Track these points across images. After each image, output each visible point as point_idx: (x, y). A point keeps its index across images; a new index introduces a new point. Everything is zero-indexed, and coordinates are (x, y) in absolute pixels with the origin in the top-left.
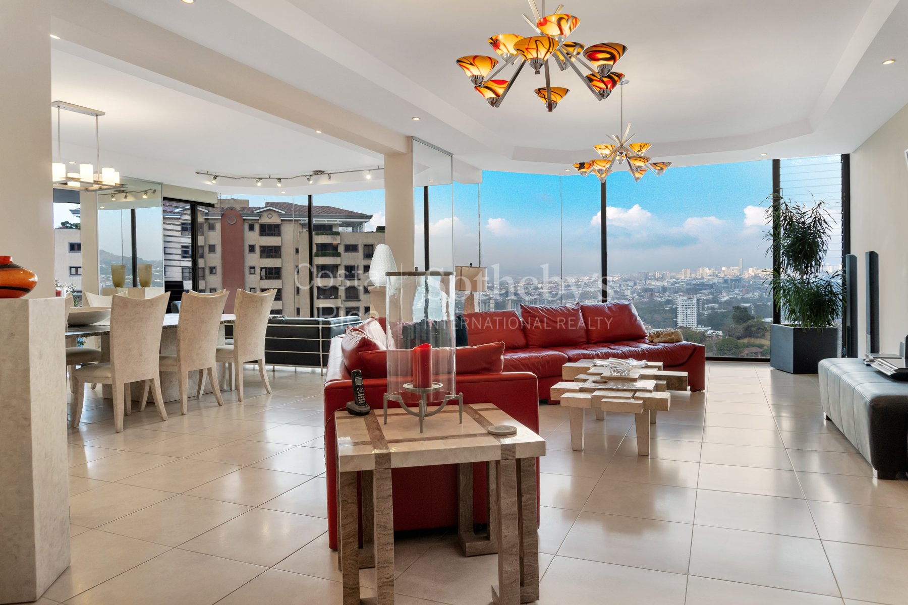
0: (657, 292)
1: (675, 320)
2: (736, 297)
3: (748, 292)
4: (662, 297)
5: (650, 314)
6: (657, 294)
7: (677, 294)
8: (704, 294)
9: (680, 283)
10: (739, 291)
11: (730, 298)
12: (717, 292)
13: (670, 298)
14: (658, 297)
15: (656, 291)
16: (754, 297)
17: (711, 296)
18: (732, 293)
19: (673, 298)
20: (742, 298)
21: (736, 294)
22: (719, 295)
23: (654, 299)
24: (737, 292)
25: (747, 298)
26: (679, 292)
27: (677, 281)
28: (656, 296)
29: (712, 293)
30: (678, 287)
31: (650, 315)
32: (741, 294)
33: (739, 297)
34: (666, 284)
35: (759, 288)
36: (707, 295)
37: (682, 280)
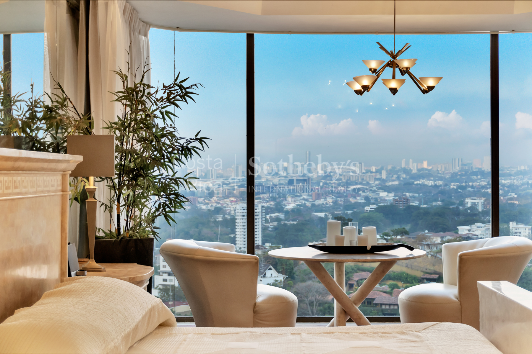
0: (201, 197)
1: (232, 236)
2: (305, 204)
3: (318, 196)
4: (208, 204)
5: (197, 227)
6: (201, 200)
7: (228, 200)
8: (264, 199)
9: (230, 184)
10: (308, 195)
11: (298, 205)
12: (280, 197)
13: (219, 205)
14: (202, 203)
15: (199, 195)
16: (327, 204)
17: (272, 203)
18: (298, 198)
19: (222, 204)
20: (313, 205)
21: (304, 199)
22: (282, 201)
23: (197, 207)
24: (305, 197)
25: (319, 205)
26: (231, 197)
27: (226, 181)
28: (199, 203)
29: (273, 199)
30: (228, 189)
31: (197, 230)
32: (311, 200)
33: (308, 204)
34: (211, 185)
35: (332, 192)
36: (268, 202)
37: (232, 179)
